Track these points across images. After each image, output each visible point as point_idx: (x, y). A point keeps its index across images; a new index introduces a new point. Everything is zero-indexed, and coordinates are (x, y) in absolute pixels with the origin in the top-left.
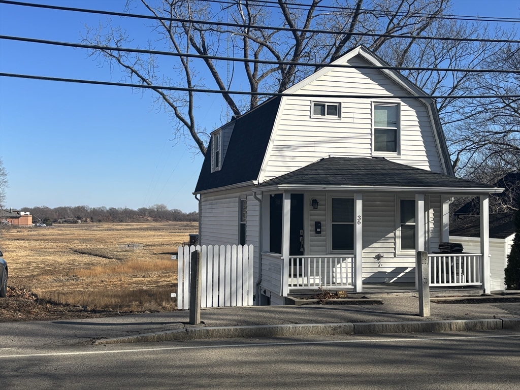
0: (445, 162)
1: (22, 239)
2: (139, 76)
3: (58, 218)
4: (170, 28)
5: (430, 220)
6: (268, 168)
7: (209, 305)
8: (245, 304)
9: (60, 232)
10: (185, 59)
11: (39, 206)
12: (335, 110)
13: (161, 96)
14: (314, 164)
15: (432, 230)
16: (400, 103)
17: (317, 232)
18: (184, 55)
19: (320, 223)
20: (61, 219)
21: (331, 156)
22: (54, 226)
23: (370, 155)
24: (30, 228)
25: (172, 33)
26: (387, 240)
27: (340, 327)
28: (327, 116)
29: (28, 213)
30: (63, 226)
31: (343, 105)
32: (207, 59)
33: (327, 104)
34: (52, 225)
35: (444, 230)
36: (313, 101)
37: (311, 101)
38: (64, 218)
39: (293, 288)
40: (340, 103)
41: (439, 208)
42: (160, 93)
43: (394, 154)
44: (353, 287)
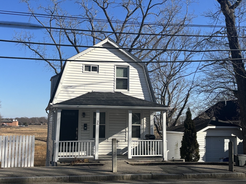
0: (151, 95)
1: (11, 133)
2: (38, 54)
3: (32, 123)
4: (50, 31)
5: (144, 123)
6: (59, 97)
7: (9, 166)
8: (29, 166)
9: (30, 129)
10: (58, 46)
11: (23, 117)
12: (95, 69)
13: (49, 64)
14: (84, 95)
15: (145, 128)
16: (129, 66)
17: (85, 129)
18: (58, 45)
19: (86, 124)
20: (33, 123)
21: (93, 91)
22: (29, 126)
23: (113, 91)
24: (17, 127)
25: (51, 34)
26: (121, 133)
27: (61, 178)
28: (91, 72)
29: (17, 120)
30: (33, 127)
31: (100, 66)
32: (76, 47)
33: (91, 66)
34: (28, 126)
35: (151, 128)
36: (84, 64)
37: (83, 64)
38: (35, 123)
39: (61, 157)
40: (98, 66)
41: (149, 117)
42: (48, 62)
43: (126, 91)
44: (93, 157)
